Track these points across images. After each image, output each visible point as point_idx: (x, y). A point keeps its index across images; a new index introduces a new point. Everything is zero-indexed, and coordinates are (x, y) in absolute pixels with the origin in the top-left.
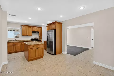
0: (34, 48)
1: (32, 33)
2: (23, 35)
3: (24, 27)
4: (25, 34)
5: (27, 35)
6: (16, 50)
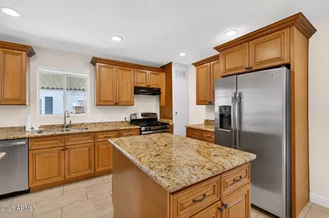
1: (135, 93)
2: (101, 102)
3: (103, 69)
4: (109, 97)
5: (116, 104)
6: (72, 171)
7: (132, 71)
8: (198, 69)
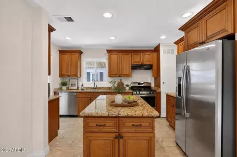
0: (106, 129)
1: (132, 69)
2: (111, 75)
5: (120, 76)
7: (130, 55)
8: (178, 47)
